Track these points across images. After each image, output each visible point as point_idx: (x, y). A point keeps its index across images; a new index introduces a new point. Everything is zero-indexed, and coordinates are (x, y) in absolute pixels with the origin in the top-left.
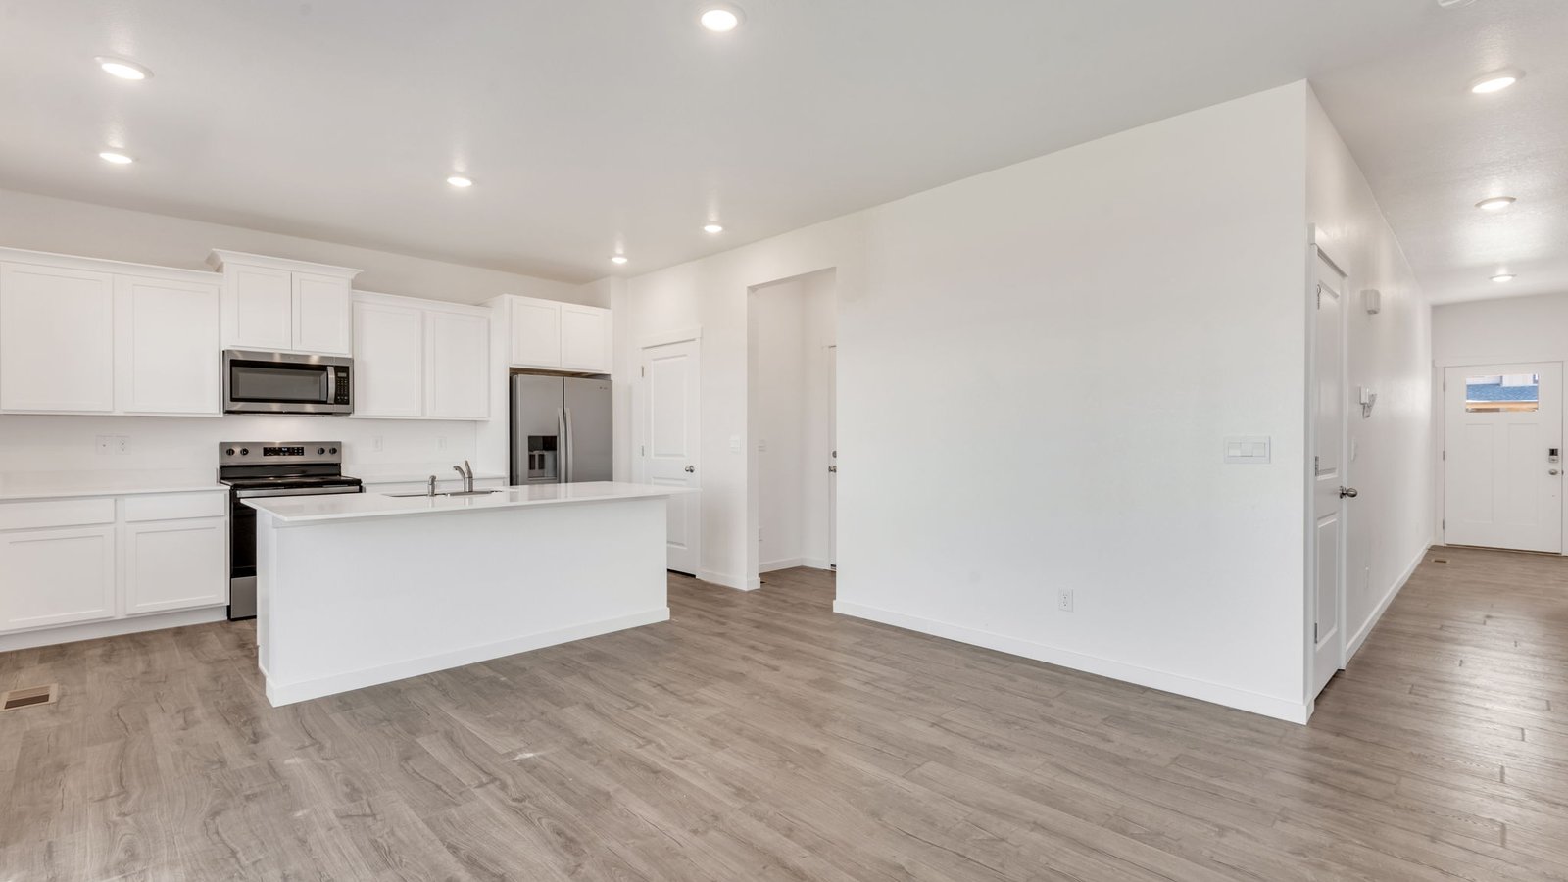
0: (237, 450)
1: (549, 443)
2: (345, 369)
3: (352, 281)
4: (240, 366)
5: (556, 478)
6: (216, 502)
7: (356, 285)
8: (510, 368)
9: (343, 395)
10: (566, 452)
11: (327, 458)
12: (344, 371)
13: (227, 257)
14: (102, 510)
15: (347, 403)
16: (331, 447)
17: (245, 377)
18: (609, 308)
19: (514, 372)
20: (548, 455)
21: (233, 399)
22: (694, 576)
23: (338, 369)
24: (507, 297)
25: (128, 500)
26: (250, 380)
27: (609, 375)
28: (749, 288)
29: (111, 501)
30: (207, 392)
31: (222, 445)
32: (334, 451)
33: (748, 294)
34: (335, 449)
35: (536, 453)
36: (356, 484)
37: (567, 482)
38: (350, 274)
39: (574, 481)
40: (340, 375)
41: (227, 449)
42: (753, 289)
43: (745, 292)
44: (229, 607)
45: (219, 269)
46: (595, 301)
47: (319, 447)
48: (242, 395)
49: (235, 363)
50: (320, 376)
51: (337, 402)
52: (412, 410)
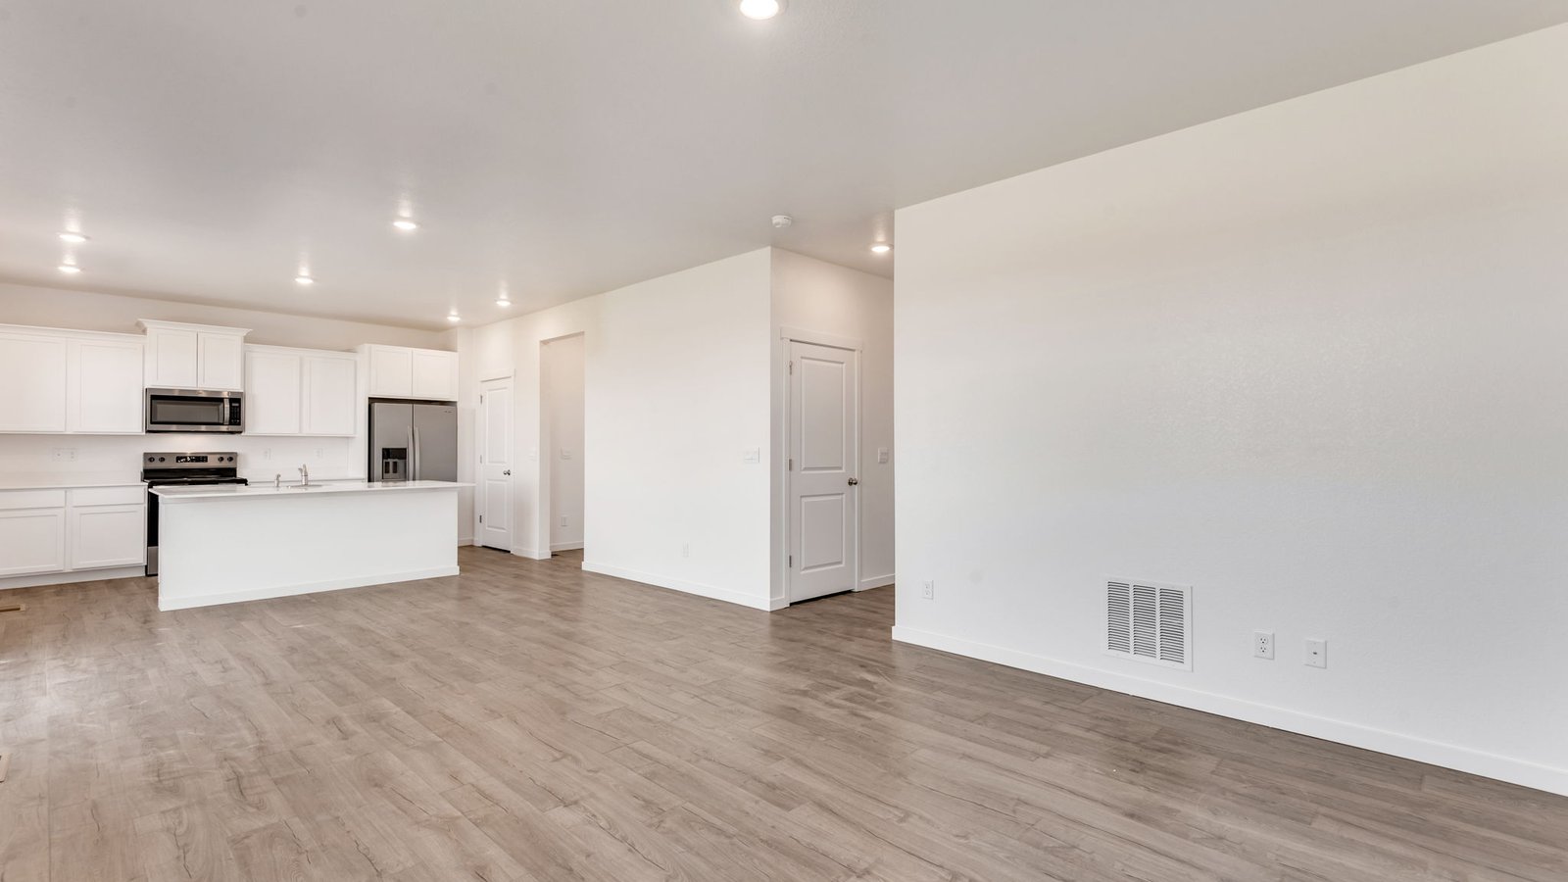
0: (157, 458)
1: (401, 454)
2: (238, 401)
3: (245, 337)
4: (158, 400)
5: (405, 478)
6: (139, 492)
7: (247, 340)
8: (369, 398)
9: (236, 418)
10: (414, 460)
11: (225, 464)
12: (236, 402)
13: (149, 324)
14: (55, 498)
15: (239, 424)
16: (228, 456)
17: (161, 407)
18: (456, 351)
19: (372, 400)
20: (400, 462)
21: (152, 423)
22: (509, 552)
23: (232, 400)
24: (367, 345)
25: (74, 491)
26: (165, 410)
27: (455, 402)
28: (541, 342)
29: (63, 492)
30: (134, 418)
31: (145, 454)
32: (231, 459)
33: (541, 346)
34: (232, 457)
35: (391, 461)
36: (244, 482)
37: (414, 479)
38: (244, 332)
39: (421, 479)
40: (234, 405)
41: (149, 458)
42: (545, 343)
43: (538, 343)
44: (146, 567)
45: (144, 331)
46: (447, 347)
47: (219, 456)
48: (159, 419)
49: (154, 398)
50: (218, 405)
51: (231, 424)
52: (292, 429)
